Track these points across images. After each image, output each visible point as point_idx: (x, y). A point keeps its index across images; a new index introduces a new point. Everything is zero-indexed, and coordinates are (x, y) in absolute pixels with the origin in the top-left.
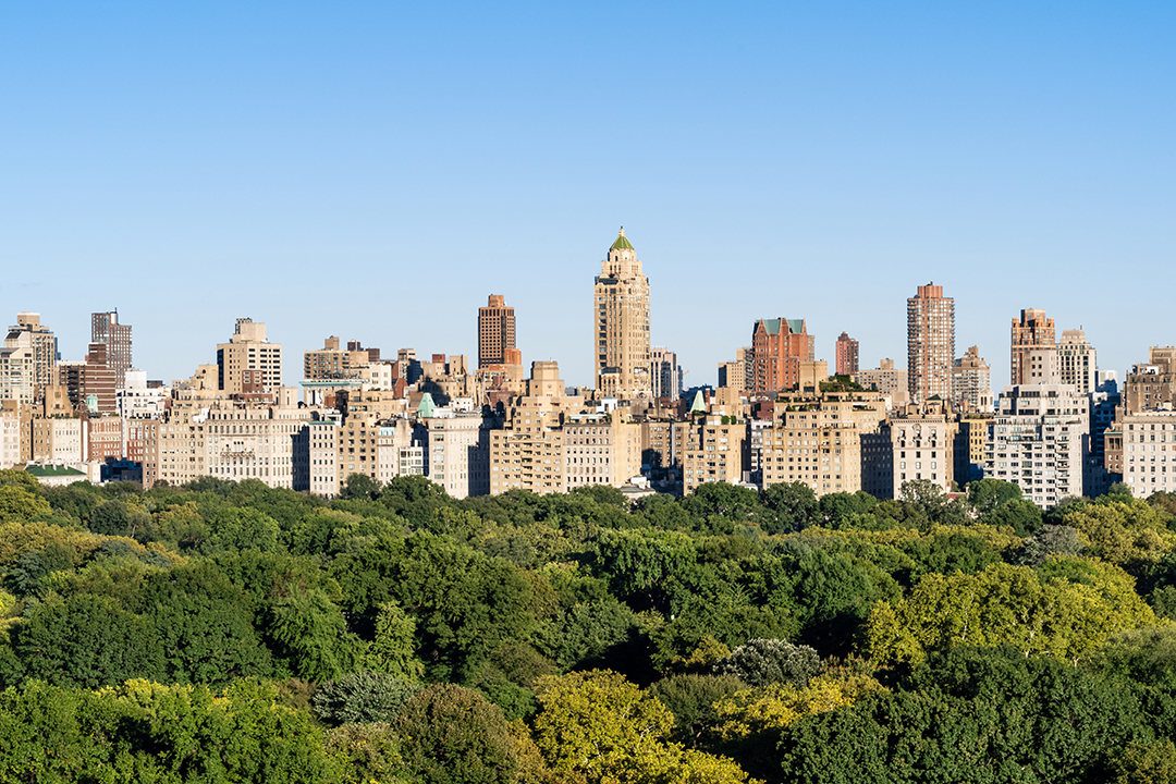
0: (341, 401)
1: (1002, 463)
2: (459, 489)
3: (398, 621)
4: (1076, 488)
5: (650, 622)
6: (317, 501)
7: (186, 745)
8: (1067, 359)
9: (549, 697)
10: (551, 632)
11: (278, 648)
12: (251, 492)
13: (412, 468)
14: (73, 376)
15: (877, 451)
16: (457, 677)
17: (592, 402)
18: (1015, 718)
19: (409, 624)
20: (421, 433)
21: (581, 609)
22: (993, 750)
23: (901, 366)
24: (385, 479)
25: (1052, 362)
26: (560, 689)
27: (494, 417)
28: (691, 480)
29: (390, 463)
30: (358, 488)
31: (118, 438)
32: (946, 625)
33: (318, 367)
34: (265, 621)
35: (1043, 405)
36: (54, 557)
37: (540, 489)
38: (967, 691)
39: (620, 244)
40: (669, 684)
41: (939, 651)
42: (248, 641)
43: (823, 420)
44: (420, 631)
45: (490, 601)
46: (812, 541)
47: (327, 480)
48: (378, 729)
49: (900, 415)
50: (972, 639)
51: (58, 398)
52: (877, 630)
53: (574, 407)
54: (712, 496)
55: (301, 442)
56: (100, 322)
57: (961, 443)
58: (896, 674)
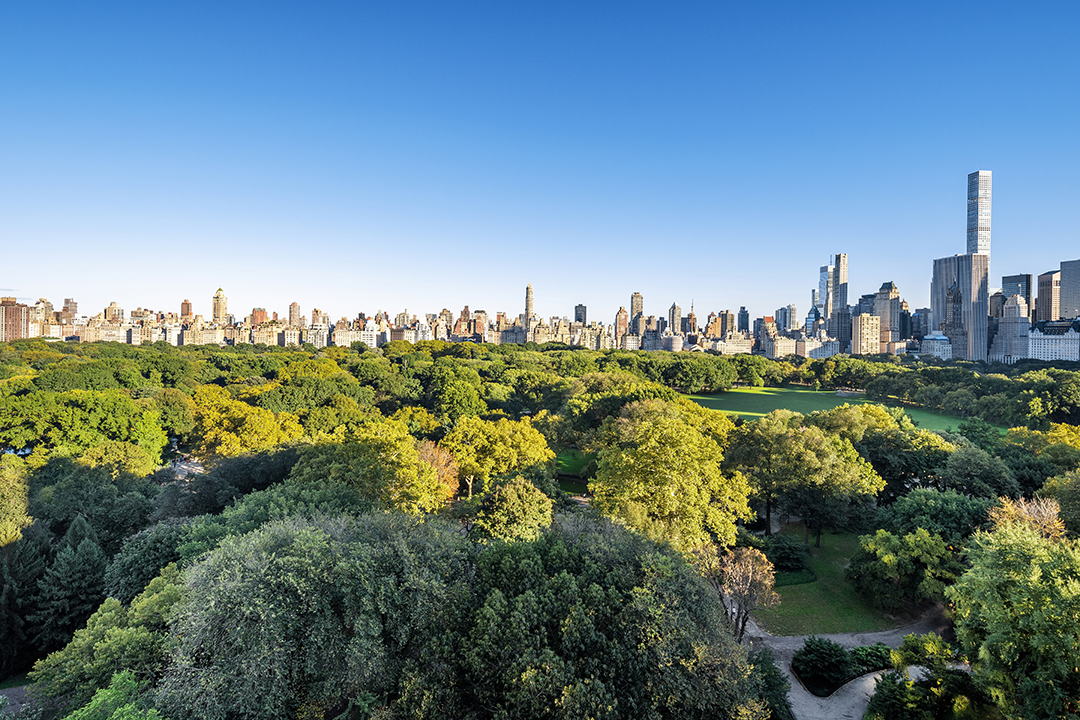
0: (142, 323)
1: (309, 339)
2: (175, 344)
3: (157, 375)
4: (325, 345)
5: (224, 374)
6: (134, 346)
7: (90, 405)
8: (324, 318)
9: (198, 391)
10: (199, 376)
11: (120, 381)
12: (114, 344)
13: (162, 338)
14: (57, 315)
15: (281, 336)
16: (173, 387)
17: (211, 325)
18: (311, 390)
19: (160, 375)
20: (164, 331)
21: (207, 371)
22: (306, 397)
23: (288, 319)
24: (154, 341)
25: (321, 319)
26: (200, 388)
27: (185, 327)
28: (236, 342)
29: (156, 337)
30: (145, 344)
31: (72, 331)
32: (296, 372)
33: (134, 314)
34: (117, 375)
35: (319, 328)
36: (50, 360)
37: (197, 343)
38: (301, 386)
39: (220, 290)
40: (229, 387)
41: (294, 378)
42: (112, 380)
43: (269, 330)
44: (163, 376)
45: (182, 369)
46: (265, 356)
47: (137, 340)
48: (150, 399)
49: (287, 329)
50: (301, 375)
51: (52, 319)
52: (280, 374)
53: (207, 326)
54: (242, 346)
55: (129, 332)
56: (67, 301)
57: (301, 335)
58: (285, 383)
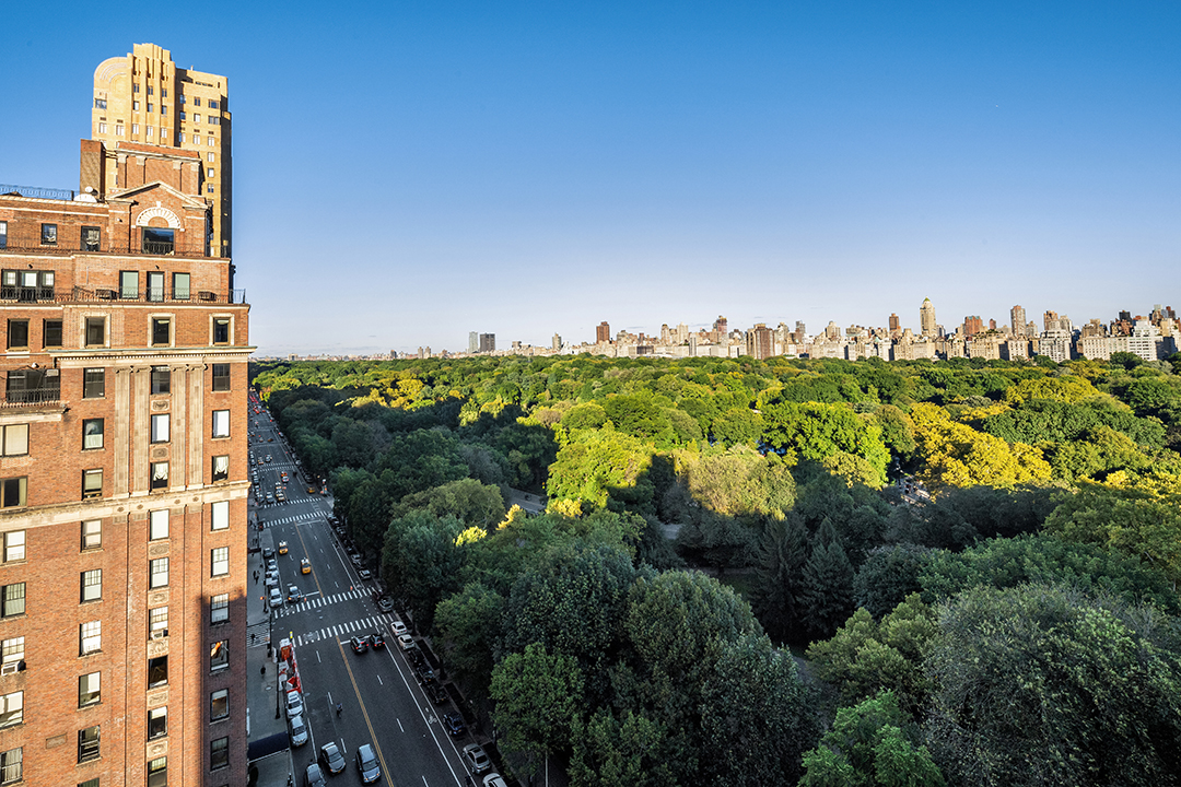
0: (856, 339)
1: (1043, 350)
2: (887, 359)
3: (874, 390)
4: (1068, 357)
5: (941, 391)
6: (851, 362)
7: (824, 417)
8: (1062, 323)
9: (915, 409)
10: (914, 393)
11: (844, 396)
12: (835, 360)
13: (875, 354)
14: (792, 335)
15: (1004, 349)
16: (889, 403)
17: (921, 338)
18: (1055, 418)
19: (876, 390)
20: (876, 346)
21: (921, 387)
22: (1048, 426)
23: (1010, 327)
24: (868, 357)
25: (1058, 324)
26: (916, 406)
27: (895, 342)
28: (949, 356)
29: (869, 353)
30: (860, 359)
31: (804, 349)
32: (1030, 393)
33: (849, 331)
34: (840, 389)
35: (1056, 336)
36: (790, 374)
37: (908, 359)
38: (1040, 411)
39: (926, 300)
40: (948, 407)
41: (1028, 399)
42: (837, 394)
43: (987, 341)
44: (879, 392)
45: (896, 385)
46: (986, 370)
47: (853, 357)
48: (871, 414)
49: (1011, 339)
50: (1038, 396)
51: (789, 340)
52: (1008, 395)
53: (916, 339)
54: (956, 360)
55: (846, 348)
56: (798, 323)
57: (1030, 346)
58: (1016, 405)
